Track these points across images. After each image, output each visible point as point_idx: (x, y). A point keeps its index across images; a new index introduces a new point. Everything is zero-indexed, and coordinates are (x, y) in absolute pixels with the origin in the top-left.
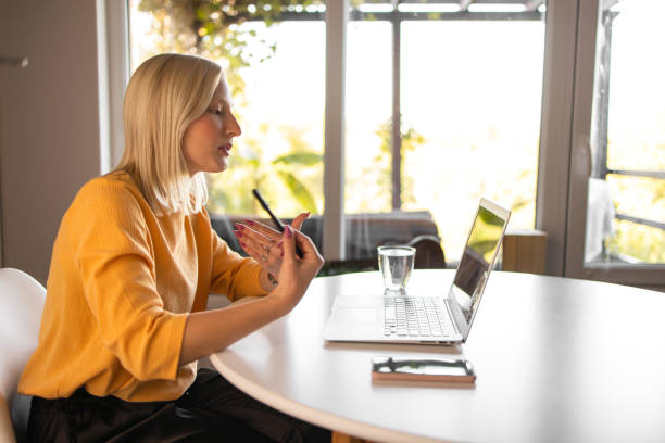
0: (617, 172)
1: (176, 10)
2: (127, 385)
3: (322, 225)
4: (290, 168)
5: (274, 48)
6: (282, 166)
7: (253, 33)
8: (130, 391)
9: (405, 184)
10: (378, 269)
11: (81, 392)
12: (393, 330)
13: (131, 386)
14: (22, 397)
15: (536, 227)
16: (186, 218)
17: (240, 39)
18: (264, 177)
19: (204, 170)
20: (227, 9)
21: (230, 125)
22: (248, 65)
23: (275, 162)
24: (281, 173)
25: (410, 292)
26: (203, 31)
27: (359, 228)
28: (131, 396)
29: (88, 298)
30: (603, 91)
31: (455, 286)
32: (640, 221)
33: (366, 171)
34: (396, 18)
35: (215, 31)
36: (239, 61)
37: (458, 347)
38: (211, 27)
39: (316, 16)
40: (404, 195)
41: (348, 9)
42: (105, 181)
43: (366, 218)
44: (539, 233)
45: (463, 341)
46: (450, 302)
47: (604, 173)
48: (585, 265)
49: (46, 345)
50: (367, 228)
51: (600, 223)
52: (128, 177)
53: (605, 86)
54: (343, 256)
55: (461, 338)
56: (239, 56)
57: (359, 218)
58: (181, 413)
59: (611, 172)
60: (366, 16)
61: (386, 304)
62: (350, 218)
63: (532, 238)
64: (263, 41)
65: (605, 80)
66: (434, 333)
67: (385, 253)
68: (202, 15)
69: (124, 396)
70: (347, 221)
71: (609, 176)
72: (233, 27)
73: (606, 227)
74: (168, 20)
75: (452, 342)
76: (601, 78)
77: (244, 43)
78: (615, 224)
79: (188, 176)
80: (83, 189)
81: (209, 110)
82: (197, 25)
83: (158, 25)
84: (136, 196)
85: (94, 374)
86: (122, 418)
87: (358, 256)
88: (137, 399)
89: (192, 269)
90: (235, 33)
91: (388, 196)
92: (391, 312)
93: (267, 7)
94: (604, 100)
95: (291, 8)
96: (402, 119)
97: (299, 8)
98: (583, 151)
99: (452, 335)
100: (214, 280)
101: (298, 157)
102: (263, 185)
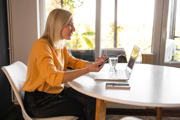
3: (95, 52)
4: (87, 36)
5: (82, 3)
6: (84, 36)
9: (118, 40)
10: (108, 63)
12: (111, 77)
15: (151, 52)
16: (61, 50)
18: (79, 39)
22: (75, 8)
24: (84, 38)
25: (116, 68)
27: (104, 52)
31: (128, 67)
33: (108, 37)
36: (73, 7)
40: (118, 44)
44: (152, 54)
46: (126, 71)
47: (173, 37)
48: (165, 62)
50: (106, 52)
55: (128, 79)
57: (105, 50)
58: (60, 96)
59: (176, 37)
61: (110, 71)
62: (102, 50)
63: (150, 55)
64: (79, 1)
66: (121, 78)
67: (110, 59)
71: (175, 38)
73: (173, 52)
75: (126, 80)
77: (74, 1)
78: (176, 52)
79: (61, 40)
91: (113, 44)
92: (111, 73)
96: (118, 23)
98: (165, 32)
99: (126, 78)
101: (89, 33)
102: (79, 41)
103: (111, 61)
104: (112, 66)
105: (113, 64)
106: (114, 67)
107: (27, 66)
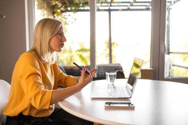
0: (173, 53)
1: (48, 9)
2: (34, 112)
4: (81, 53)
5: (75, 19)
7: (69, 15)
8: (35, 114)
9: (113, 57)
10: (106, 79)
11: (21, 114)
12: (110, 95)
13: (35, 112)
14: (4, 116)
15: (150, 67)
16: (51, 65)
17: (66, 17)
18: (73, 56)
19: (56, 51)
20: (62, 9)
21: (63, 38)
22: (68, 24)
23: (76, 51)
24: (78, 54)
25: (115, 85)
26: (55, 15)
27: (100, 68)
28: (35, 115)
29: (23, 87)
30: (168, 29)
31: (128, 83)
32: (179, 66)
33: (102, 54)
34: (109, 11)
35: (59, 15)
36: (66, 23)
37: (129, 99)
38: (57, 13)
39: (87, 10)
40: (113, 60)
41: (96, 9)
42: (27, 53)
43: (102, 66)
44: (151, 69)
45: (131, 97)
46: (127, 87)
47: (169, 53)
49: (11, 101)
50: (102, 68)
51: (168, 67)
52: (34, 52)
53: (168, 27)
54: (96, 76)
55: (130, 97)
56: (66, 22)
58: (50, 120)
59: (171, 53)
60: (101, 10)
61: (108, 88)
63: (149, 70)
64: (72, 18)
65: (168, 25)
66: (122, 95)
68: (55, 10)
69: (33, 115)
70: (97, 66)
71: (170, 54)
72: (64, 14)
73: (170, 68)
74: (45, 12)
75: (128, 98)
76: (167, 25)
77: (67, 18)
78: (172, 67)
80: (21, 56)
81: (57, 34)
82: (53, 13)
83: (43, 13)
84: (36, 58)
85: (24, 109)
86: (33, 122)
87: (100, 76)
88: (37, 116)
89: (53, 79)
90: (65, 15)
92: (110, 90)
93: (73, 8)
94: (168, 31)
95: (80, 8)
97: (82, 8)
98: (163, 45)
99: (127, 96)
100: (59, 82)
101: (83, 50)
102: (73, 58)
103: (108, 76)
104: (111, 82)
105: (111, 79)
106: (112, 83)
107: (10, 85)
